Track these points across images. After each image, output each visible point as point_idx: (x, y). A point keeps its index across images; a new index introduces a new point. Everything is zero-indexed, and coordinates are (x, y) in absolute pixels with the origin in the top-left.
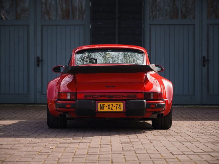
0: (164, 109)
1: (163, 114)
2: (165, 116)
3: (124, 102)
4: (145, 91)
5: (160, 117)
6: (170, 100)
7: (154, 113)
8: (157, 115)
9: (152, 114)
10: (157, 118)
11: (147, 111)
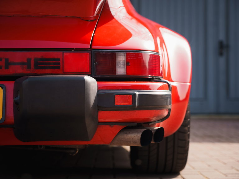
0: (165, 113)
1: (161, 130)
2: (167, 138)
3: (10, 85)
4: (94, 47)
5: (153, 142)
6: (183, 87)
7: (130, 126)
8: (139, 135)
9: (122, 131)
10: (140, 146)
11: (100, 120)
